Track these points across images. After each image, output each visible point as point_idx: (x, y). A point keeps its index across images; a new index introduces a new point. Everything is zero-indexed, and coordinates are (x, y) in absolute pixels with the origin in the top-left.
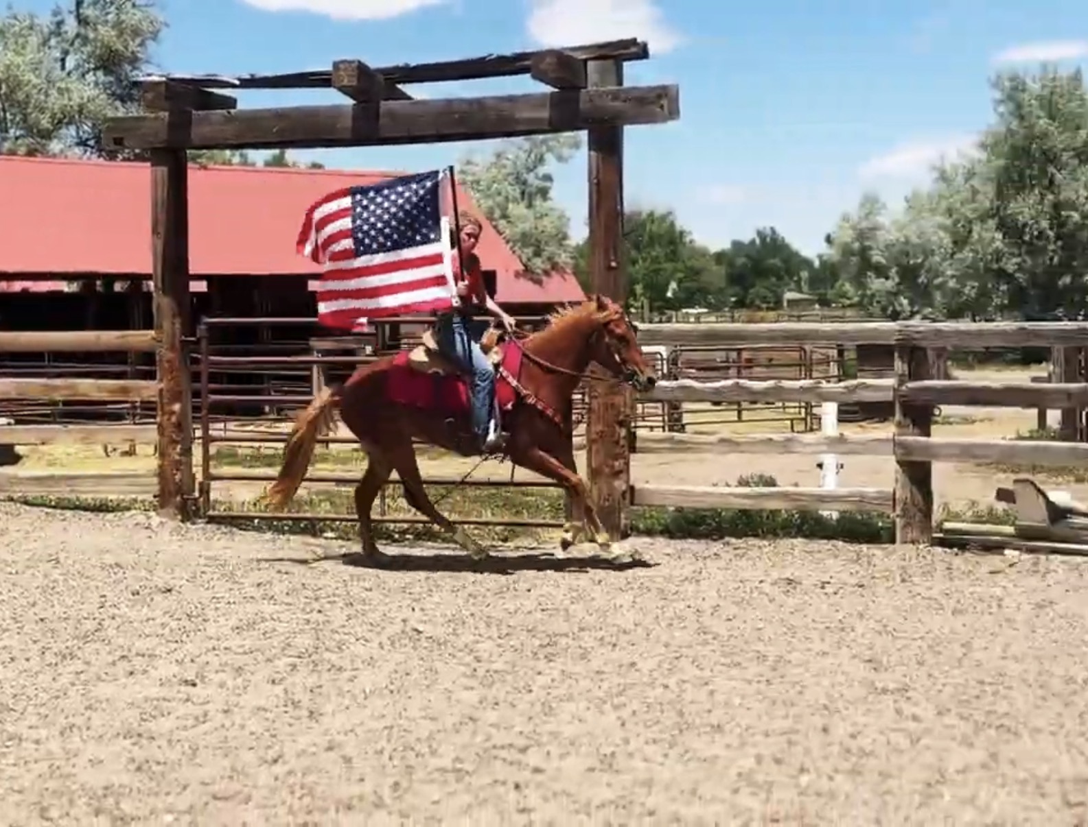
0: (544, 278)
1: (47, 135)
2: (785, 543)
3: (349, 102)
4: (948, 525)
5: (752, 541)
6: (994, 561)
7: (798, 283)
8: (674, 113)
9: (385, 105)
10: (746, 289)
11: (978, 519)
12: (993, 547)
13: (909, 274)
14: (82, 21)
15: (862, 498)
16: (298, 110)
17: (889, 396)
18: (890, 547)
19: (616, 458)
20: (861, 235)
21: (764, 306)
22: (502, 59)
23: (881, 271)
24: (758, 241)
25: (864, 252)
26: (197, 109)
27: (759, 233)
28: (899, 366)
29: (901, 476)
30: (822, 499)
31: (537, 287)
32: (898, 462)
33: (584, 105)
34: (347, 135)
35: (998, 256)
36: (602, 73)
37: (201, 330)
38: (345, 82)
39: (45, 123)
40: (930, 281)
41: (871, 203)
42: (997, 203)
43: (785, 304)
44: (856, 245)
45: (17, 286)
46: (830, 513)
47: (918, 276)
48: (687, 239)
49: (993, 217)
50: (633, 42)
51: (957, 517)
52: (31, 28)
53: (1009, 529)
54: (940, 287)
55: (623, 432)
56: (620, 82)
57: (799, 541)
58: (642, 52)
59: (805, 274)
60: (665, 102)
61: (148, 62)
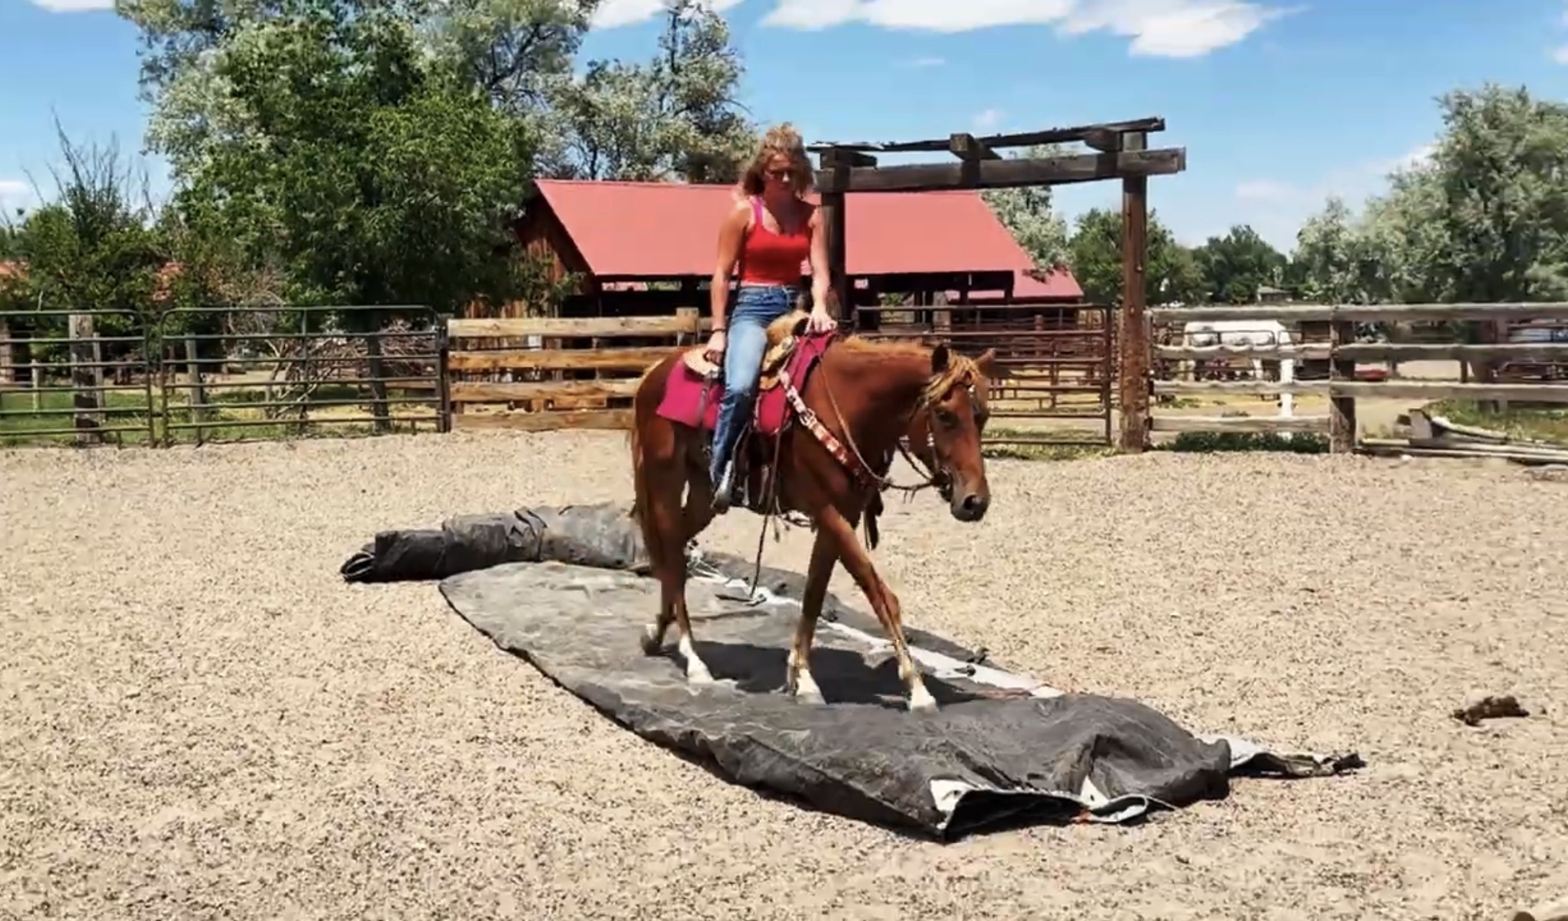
0: (1047, 276)
1: (651, 162)
2: (1255, 453)
3: (958, 160)
4: (1366, 441)
5: (1234, 453)
6: (1393, 462)
7: (1272, 277)
8: (1182, 166)
9: (984, 163)
10: (1221, 284)
11: (1387, 437)
12: (1393, 453)
13: (1367, 269)
14: (676, 70)
15: (1307, 425)
16: (925, 167)
17: (1325, 355)
18: (1325, 455)
19: (1141, 398)
20: (1327, 236)
21: (1238, 299)
22: (1063, 132)
23: (1341, 266)
24: (1233, 239)
25: (1328, 253)
26: (855, 165)
27: (1235, 232)
28: (1334, 334)
29: (1335, 408)
30: (1283, 424)
31: (1040, 284)
32: (1333, 399)
33: (1120, 164)
34: (955, 182)
35: (1446, 253)
36: (1133, 141)
37: (855, 316)
38: (960, 149)
39: (647, 151)
40: (1387, 276)
41: (1335, 208)
42: (1447, 206)
43: (1259, 298)
44: (1322, 244)
45: (623, 286)
46: (1287, 435)
47: (1375, 271)
48: (1169, 237)
49: (1443, 218)
50: (1155, 120)
51: (1373, 436)
52: (635, 75)
53: (1406, 442)
54: (1396, 281)
55: (1145, 381)
56: (1145, 146)
57: (1266, 452)
58: (1161, 127)
59: (1277, 270)
60: (1175, 160)
61: (729, 100)
